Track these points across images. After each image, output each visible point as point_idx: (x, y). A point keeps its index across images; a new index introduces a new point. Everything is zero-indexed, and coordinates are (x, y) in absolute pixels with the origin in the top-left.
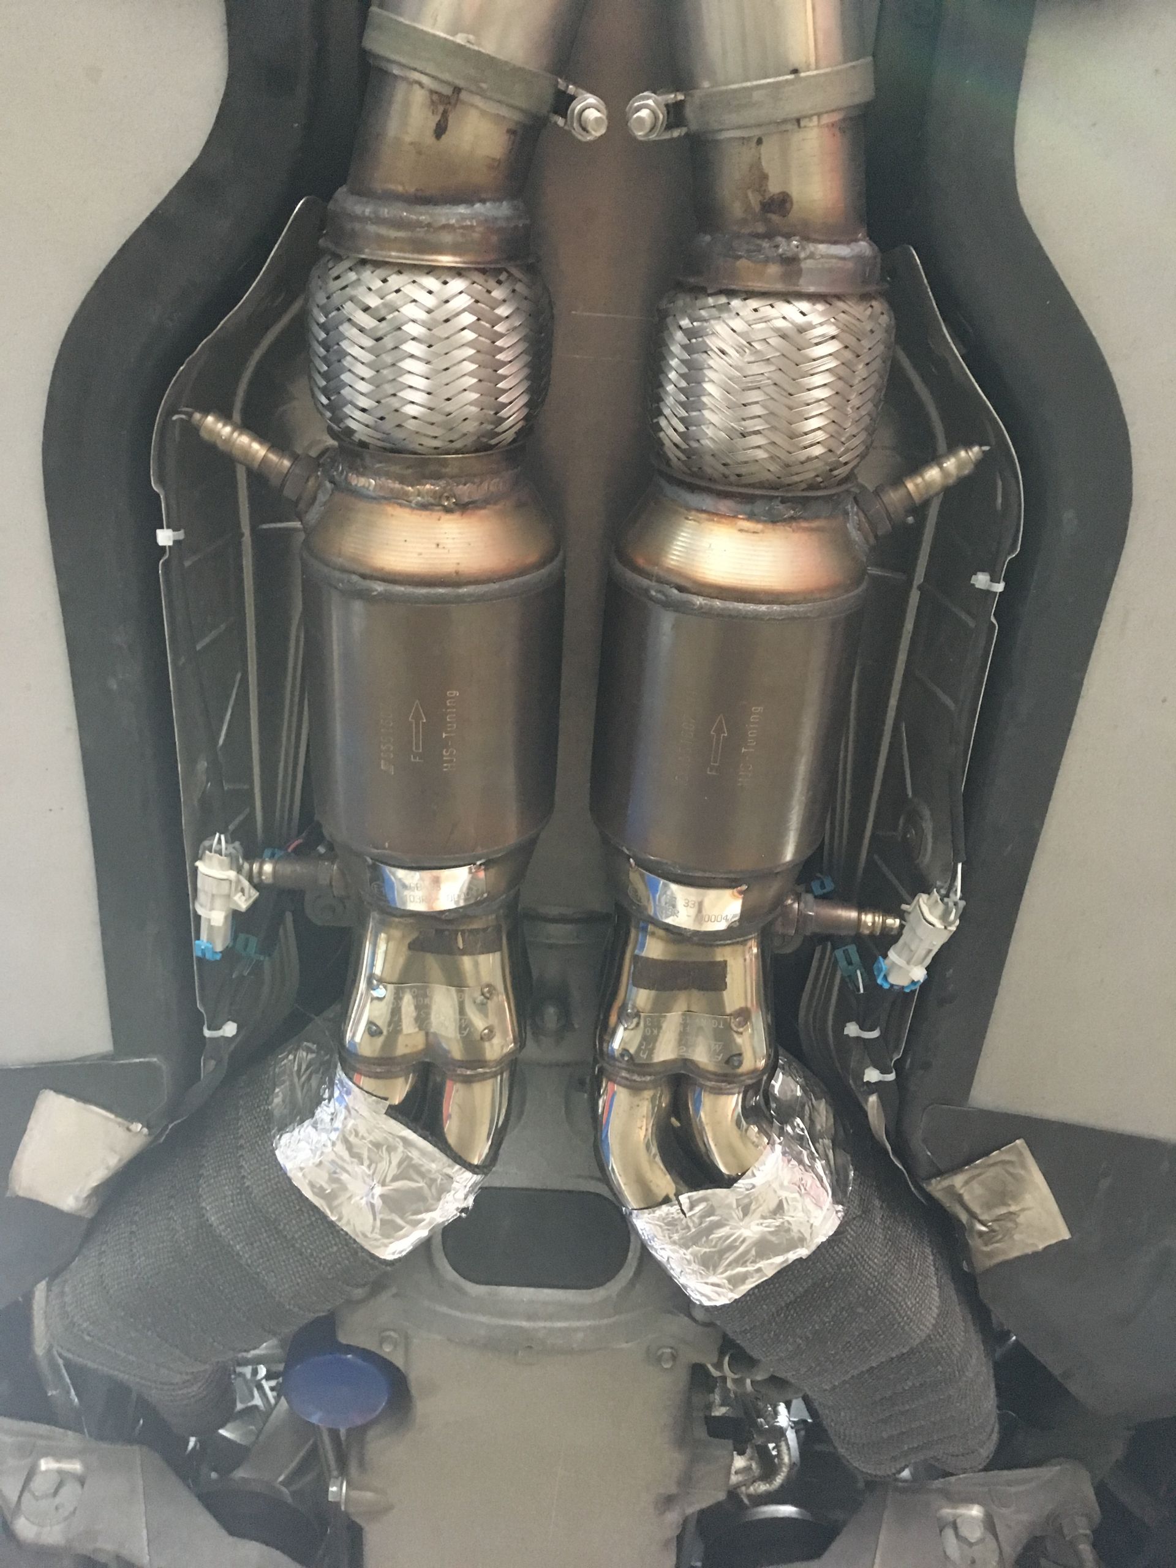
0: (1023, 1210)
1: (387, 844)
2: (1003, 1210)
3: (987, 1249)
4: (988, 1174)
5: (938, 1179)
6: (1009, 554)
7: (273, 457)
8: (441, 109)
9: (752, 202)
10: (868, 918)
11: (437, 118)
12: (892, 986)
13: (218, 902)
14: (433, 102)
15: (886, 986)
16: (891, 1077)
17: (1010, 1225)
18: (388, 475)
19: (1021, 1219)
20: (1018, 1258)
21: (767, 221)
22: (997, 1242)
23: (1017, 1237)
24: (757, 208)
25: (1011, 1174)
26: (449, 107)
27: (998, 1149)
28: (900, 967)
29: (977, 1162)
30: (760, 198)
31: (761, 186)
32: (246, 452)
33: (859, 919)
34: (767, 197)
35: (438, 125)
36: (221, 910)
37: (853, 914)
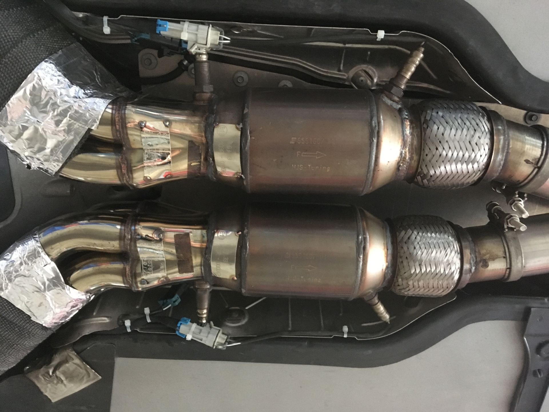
0: (65, 385)
1: (253, 138)
2: (63, 378)
3: (40, 377)
4: (81, 370)
5: (76, 354)
6: (357, 337)
7: (405, 81)
8: (534, 162)
9: (486, 256)
10: (205, 311)
11: (531, 161)
12: (179, 327)
13: (193, 37)
14: (536, 159)
15: (179, 325)
16: (129, 330)
17: (55, 382)
18: (412, 139)
19: (60, 385)
20: (38, 387)
21: (480, 261)
22: (44, 379)
23: (49, 385)
24: (484, 258)
25: (83, 377)
26: (533, 165)
27: (96, 371)
28: (190, 329)
29: (88, 366)
30: (487, 259)
31: (491, 259)
32: (408, 70)
33: (204, 309)
34: (488, 261)
35: (529, 161)
36: (188, 38)
37: (206, 307)
